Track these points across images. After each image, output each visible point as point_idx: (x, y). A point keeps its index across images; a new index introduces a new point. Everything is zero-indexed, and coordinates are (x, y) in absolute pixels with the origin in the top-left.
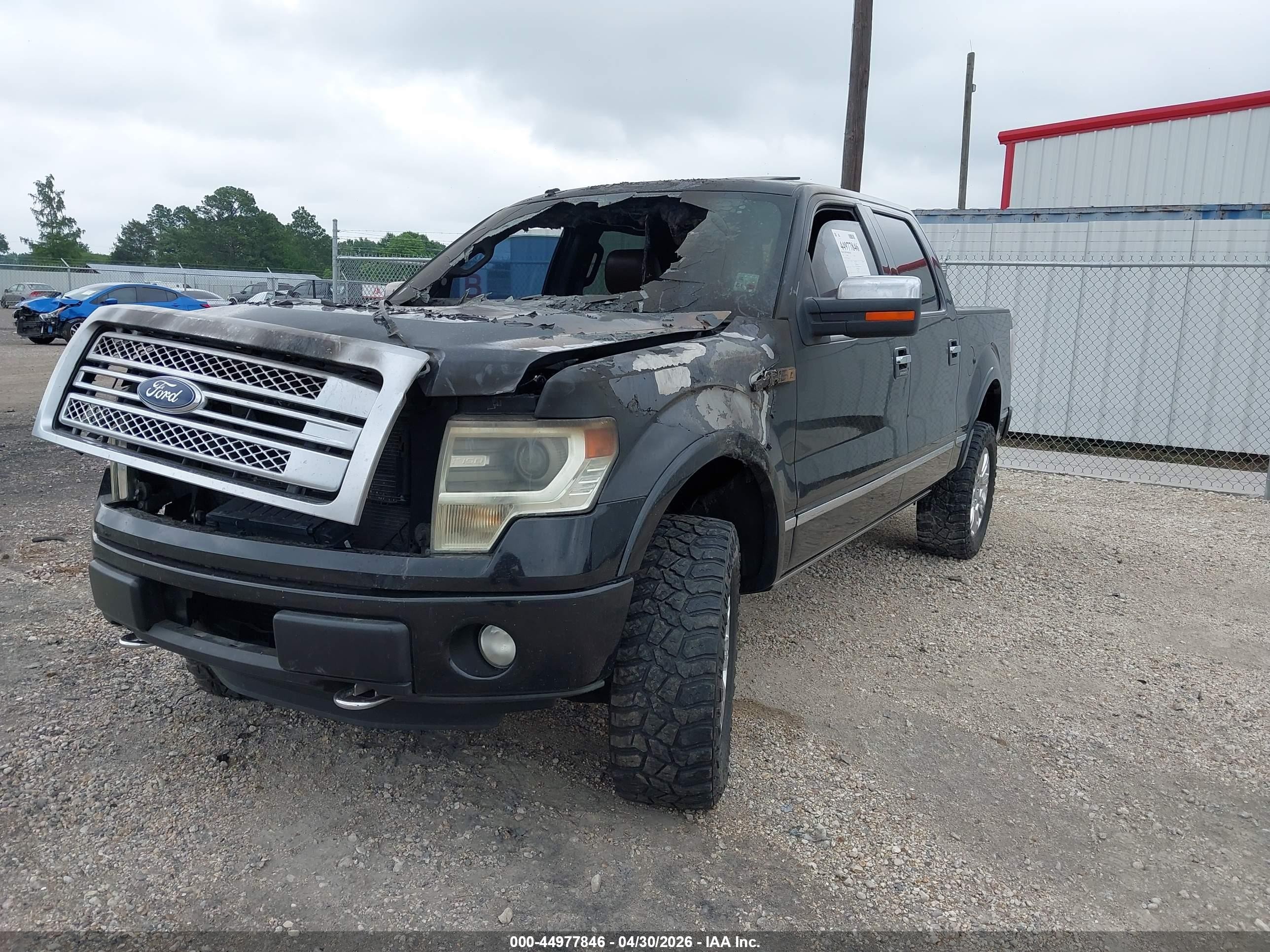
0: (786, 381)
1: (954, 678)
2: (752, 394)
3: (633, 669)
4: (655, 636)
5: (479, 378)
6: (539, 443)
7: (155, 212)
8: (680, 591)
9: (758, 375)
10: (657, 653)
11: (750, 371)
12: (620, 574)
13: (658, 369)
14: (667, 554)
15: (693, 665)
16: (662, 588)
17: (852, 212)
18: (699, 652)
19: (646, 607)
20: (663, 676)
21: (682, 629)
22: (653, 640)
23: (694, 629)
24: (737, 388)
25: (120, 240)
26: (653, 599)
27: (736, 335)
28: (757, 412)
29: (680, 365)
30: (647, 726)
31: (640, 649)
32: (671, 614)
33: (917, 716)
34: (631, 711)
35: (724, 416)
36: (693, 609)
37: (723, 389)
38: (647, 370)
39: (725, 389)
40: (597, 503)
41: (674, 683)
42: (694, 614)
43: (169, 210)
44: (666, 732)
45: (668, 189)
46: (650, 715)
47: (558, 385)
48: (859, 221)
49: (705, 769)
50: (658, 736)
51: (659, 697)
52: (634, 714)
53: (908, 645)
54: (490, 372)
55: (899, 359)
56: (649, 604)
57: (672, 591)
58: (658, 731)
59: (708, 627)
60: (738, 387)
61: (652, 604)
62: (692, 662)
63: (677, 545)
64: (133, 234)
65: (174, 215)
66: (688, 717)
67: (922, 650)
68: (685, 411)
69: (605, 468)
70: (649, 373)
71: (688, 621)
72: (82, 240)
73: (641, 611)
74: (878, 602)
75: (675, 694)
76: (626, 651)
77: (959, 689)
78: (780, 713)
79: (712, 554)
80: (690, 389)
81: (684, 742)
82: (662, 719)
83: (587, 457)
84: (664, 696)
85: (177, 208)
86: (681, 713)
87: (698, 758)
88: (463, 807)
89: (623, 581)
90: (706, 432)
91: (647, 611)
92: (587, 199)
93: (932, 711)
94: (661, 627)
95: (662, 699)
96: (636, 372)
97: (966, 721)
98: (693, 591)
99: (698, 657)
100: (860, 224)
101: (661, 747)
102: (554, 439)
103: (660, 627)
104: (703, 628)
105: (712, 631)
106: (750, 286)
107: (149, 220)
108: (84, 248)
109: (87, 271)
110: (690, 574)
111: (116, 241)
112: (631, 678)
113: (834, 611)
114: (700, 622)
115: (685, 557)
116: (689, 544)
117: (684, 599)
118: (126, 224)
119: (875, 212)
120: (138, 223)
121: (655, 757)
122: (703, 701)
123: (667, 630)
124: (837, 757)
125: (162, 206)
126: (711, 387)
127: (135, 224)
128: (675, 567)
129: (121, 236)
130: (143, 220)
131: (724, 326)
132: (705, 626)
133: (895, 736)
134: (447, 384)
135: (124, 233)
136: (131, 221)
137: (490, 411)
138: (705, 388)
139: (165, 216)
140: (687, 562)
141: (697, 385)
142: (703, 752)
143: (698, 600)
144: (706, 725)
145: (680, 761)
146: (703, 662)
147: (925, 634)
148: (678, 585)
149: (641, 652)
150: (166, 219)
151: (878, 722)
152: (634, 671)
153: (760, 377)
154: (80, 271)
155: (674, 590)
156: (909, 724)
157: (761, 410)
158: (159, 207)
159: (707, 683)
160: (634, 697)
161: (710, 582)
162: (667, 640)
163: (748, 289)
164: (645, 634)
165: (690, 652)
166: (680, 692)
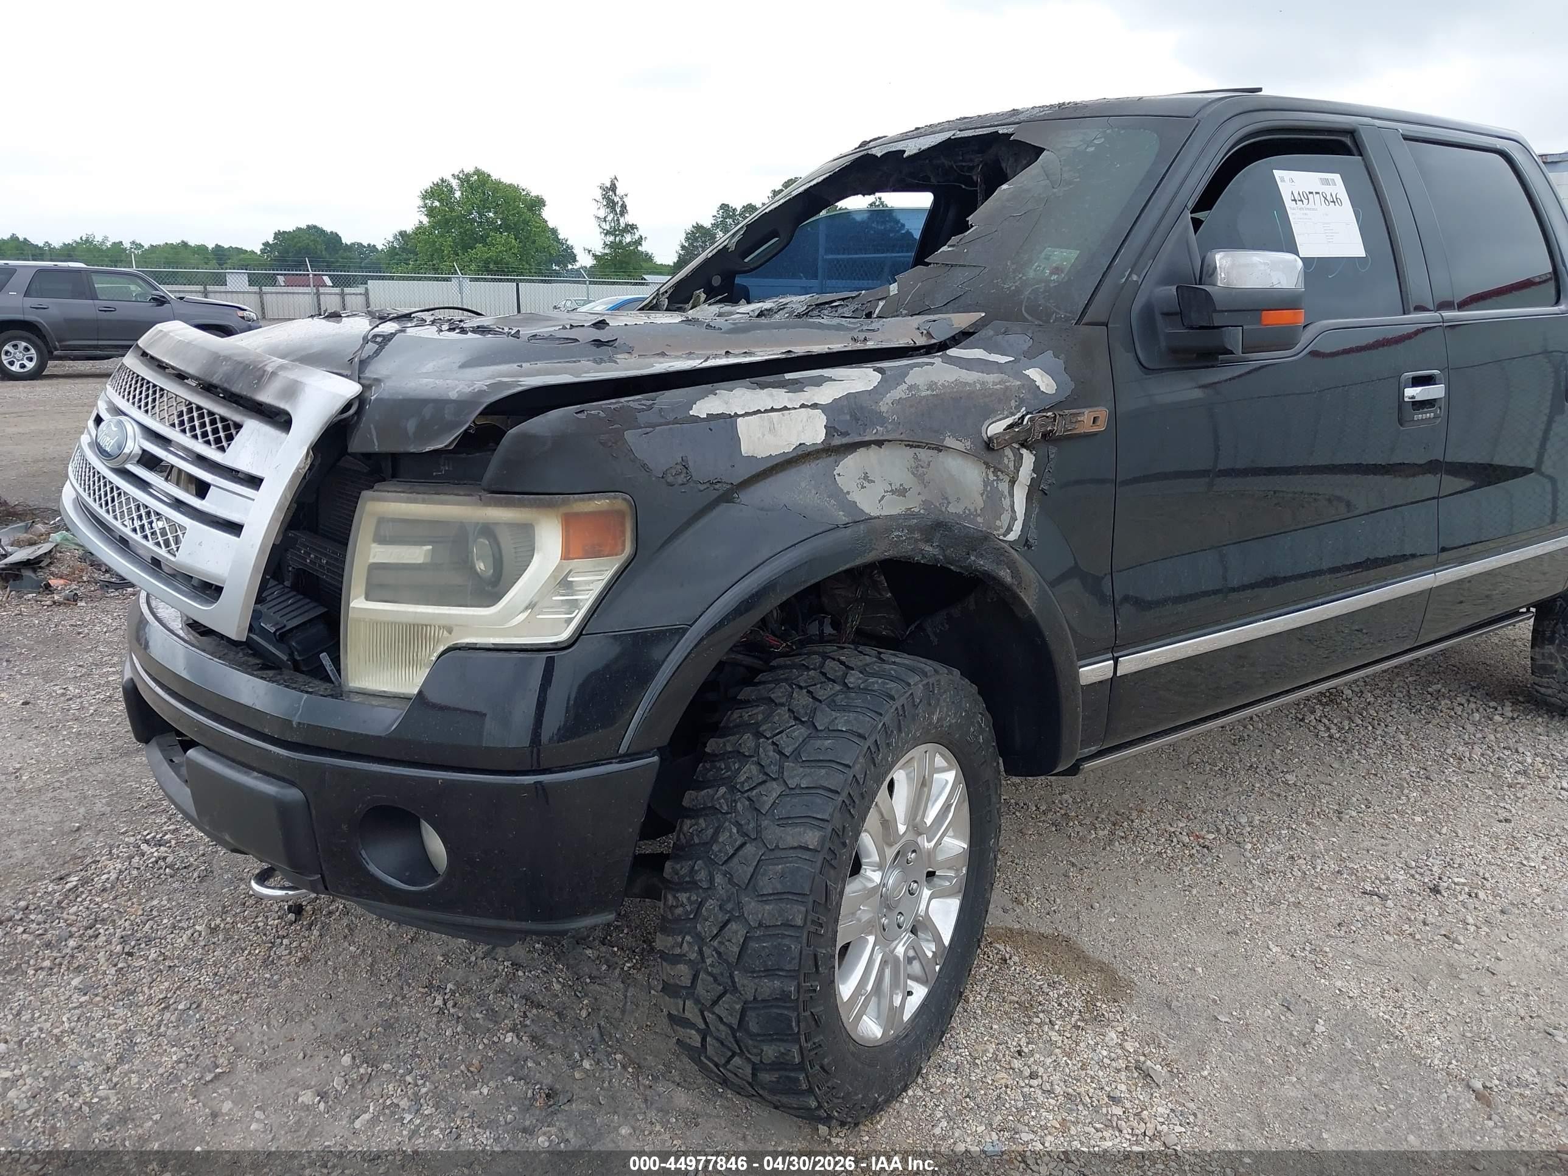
0: (1081, 430)
1: (1466, 951)
2: (989, 457)
3: (683, 897)
4: (720, 851)
5: (411, 426)
6: (487, 530)
7: (720, 212)
8: (774, 779)
9: (1009, 421)
10: (719, 879)
11: (989, 414)
12: (623, 750)
13: (747, 414)
14: (779, 714)
15: (767, 907)
16: (750, 769)
17: (1348, 140)
18: (780, 888)
19: (718, 799)
20: (722, 917)
21: (761, 845)
22: (716, 856)
23: (777, 847)
24: (945, 443)
25: (683, 247)
26: (733, 789)
27: (977, 353)
28: (1004, 486)
29: (803, 406)
30: (700, 989)
31: (696, 868)
32: (750, 818)
33: (1347, 1014)
34: (679, 963)
35: (902, 492)
36: (784, 815)
37: (911, 446)
38: (722, 416)
39: (919, 447)
40: (581, 634)
41: (736, 932)
42: (784, 822)
43: (735, 210)
44: (726, 1006)
45: (1004, 122)
46: (702, 975)
47: (526, 438)
48: (1361, 155)
49: (792, 1074)
50: (716, 1009)
51: (715, 949)
52: (683, 968)
53: (1413, 876)
54: (427, 417)
55: (1410, 392)
56: (723, 796)
57: (762, 777)
58: (715, 1003)
59: (800, 847)
60: (949, 442)
61: (728, 796)
62: (766, 902)
63: (801, 700)
64: (696, 239)
65: (740, 215)
66: (756, 990)
67: (1436, 890)
68: (803, 484)
69: (607, 575)
70: (730, 420)
71: (773, 833)
72: (644, 248)
73: (710, 805)
74: (1406, 791)
75: (736, 950)
76: (678, 867)
77: (1463, 976)
78: (1101, 970)
79: (847, 722)
80: (822, 447)
81: (753, 1027)
82: (720, 985)
83: (566, 556)
84: (722, 950)
85: (744, 207)
86: (746, 982)
87: (776, 1057)
88: (516, 1041)
89: (632, 760)
90: (846, 520)
91: (718, 806)
92: (896, 147)
93: (1381, 1011)
94: (731, 837)
95: (719, 954)
96: (696, 419)
97: (1438, 1042)
98: (792, 783)
99: (778, 896)
100: (1363, 159)
101: (722, 1027)
102: (512, 526)
103: (729, 836)
104: (792, 848)
105: (807, 855)
106: (1057, 270)
107: (713, 222)
108: (648, 258)
109: (643, 284)
110: (797, 753)
111: (679, 248)
112: (679, 911)
113: (1313, 799)
114: (789, 838)
115: (803, 722)
116: (820, 701)
117: (775, 795)
118: (689, 228)
119: (1406, 138)
120: (702, 227)
121: (717, 1039)
122: (778, 969)
123: (738, 843)
124: (1144, 1068)
125: (728, 206)
126: (880, 443)
127: (699, 228)
128: (782, 740)
129: (684, 242)
130: (707, 223)
131: (961, 338)
132: (796, 845)
133: (1280, 1047)
134: (370, 433)
135: (687, 239)
136: (695, 225)
137: (437, 477)
138: (866, 444)
139: (730, 217)
140: (800, 732)
141: (837, 441)
142: (783, 1050)
143: (796, 800)
144: (787, 1008)
145: (751, 1054)
146: (783, 905)
147: (1458, 860)
148: (773, 770)
149: (696, 872)
150: (731, 220)
151: (1260, 1015)
152: (685, 901)
153: (1010, 426)
154: (636, 284)
155: (765, 778)
156: (1320, 1028)
157: (1013, 482)
158: (724, 207)
159: (786, 941)
160: (682, 942)
161: (823, 771)
162: (735, 860)
163: (1052, 274)
164: (707, 843)
165: (767, 884)
166: (743, 947)
